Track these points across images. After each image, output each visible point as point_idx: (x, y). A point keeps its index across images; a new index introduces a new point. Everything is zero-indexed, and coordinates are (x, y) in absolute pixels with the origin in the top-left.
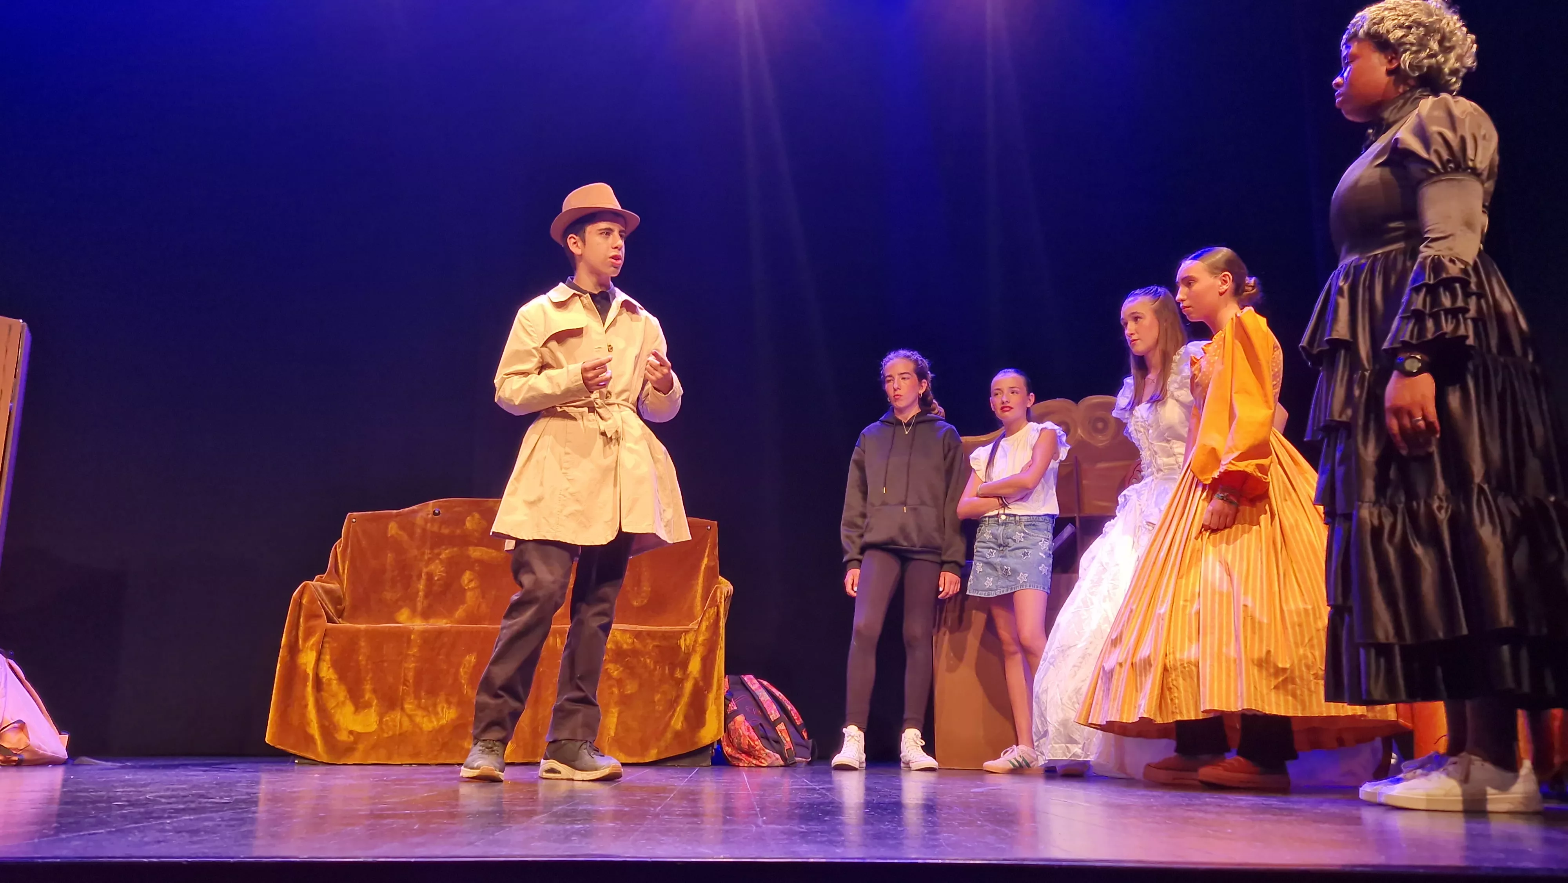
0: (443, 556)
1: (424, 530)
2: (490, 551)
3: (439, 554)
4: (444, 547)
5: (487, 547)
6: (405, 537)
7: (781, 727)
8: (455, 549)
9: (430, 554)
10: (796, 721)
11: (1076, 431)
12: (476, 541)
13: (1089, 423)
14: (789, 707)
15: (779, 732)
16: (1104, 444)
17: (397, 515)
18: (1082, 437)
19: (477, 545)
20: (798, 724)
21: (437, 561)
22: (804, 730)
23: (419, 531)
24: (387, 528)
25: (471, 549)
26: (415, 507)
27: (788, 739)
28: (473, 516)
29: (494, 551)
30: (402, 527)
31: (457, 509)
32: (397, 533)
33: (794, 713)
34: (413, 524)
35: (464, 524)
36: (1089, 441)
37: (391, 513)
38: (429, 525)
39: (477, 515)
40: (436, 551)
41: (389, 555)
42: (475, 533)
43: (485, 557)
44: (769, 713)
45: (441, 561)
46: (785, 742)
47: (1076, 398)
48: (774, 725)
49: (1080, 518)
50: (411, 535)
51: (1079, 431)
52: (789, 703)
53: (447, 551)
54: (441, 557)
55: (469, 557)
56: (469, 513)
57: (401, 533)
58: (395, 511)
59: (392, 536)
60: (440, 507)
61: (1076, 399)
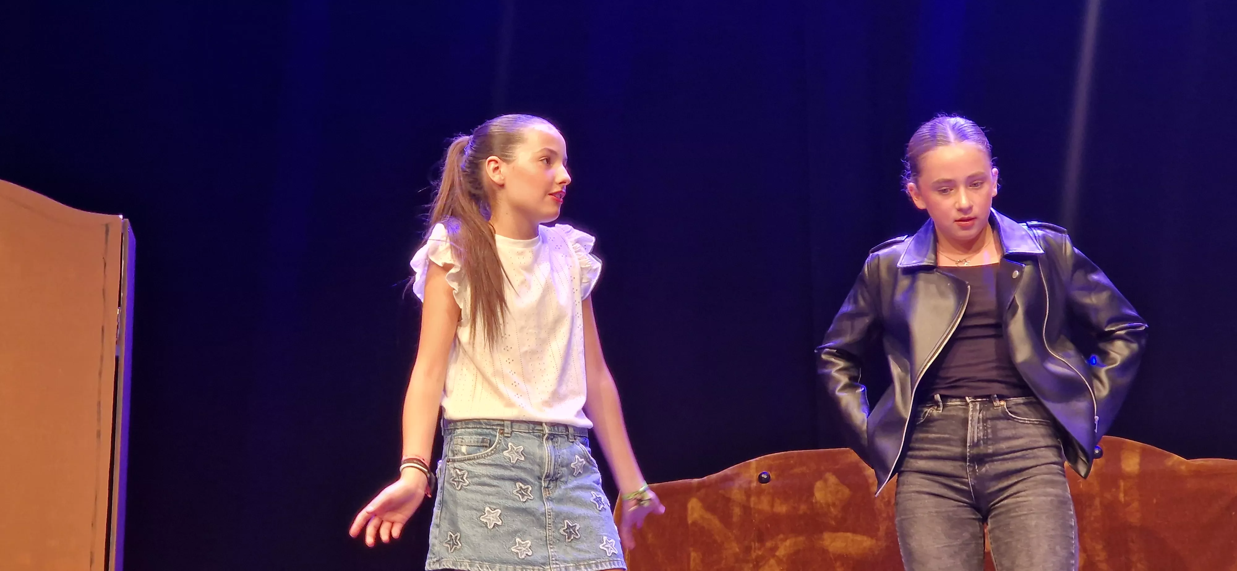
0: (781, 552)
1: (746, 509)
2: (859, 538)
3: (774, 549)
4: (781, 536)
5: (854, 532)
6: (715, 523)
8: (801, 539)
9: (759, 549)
12: (833, 523)
17: (700, 486)
19: (836, 530)
21: (772, 561)
23: (737, 511)
24: (685, 508)
25: (827, 536)
26: (728, 471)
28: (826, 481)
29: (865, 538)
30: (710, 507)
31: (797, 470)
32: (702, 517)
34: (728, 500)
35: (812, 494)
37: (691, 483)
38: (753, 499)
39: (832, 479)
40: (769, 544)
41: (693, 554)
42: (832, 509)
43: (853, 550)
45: (779, 561)
50: (726, 519)
53: (788, 543)
54: (777, 554)
55: (825, 551)
56: (820, 476)
57: (708, 516)
58: (696, 480)
59: (694, 523)
60: (770, 468)
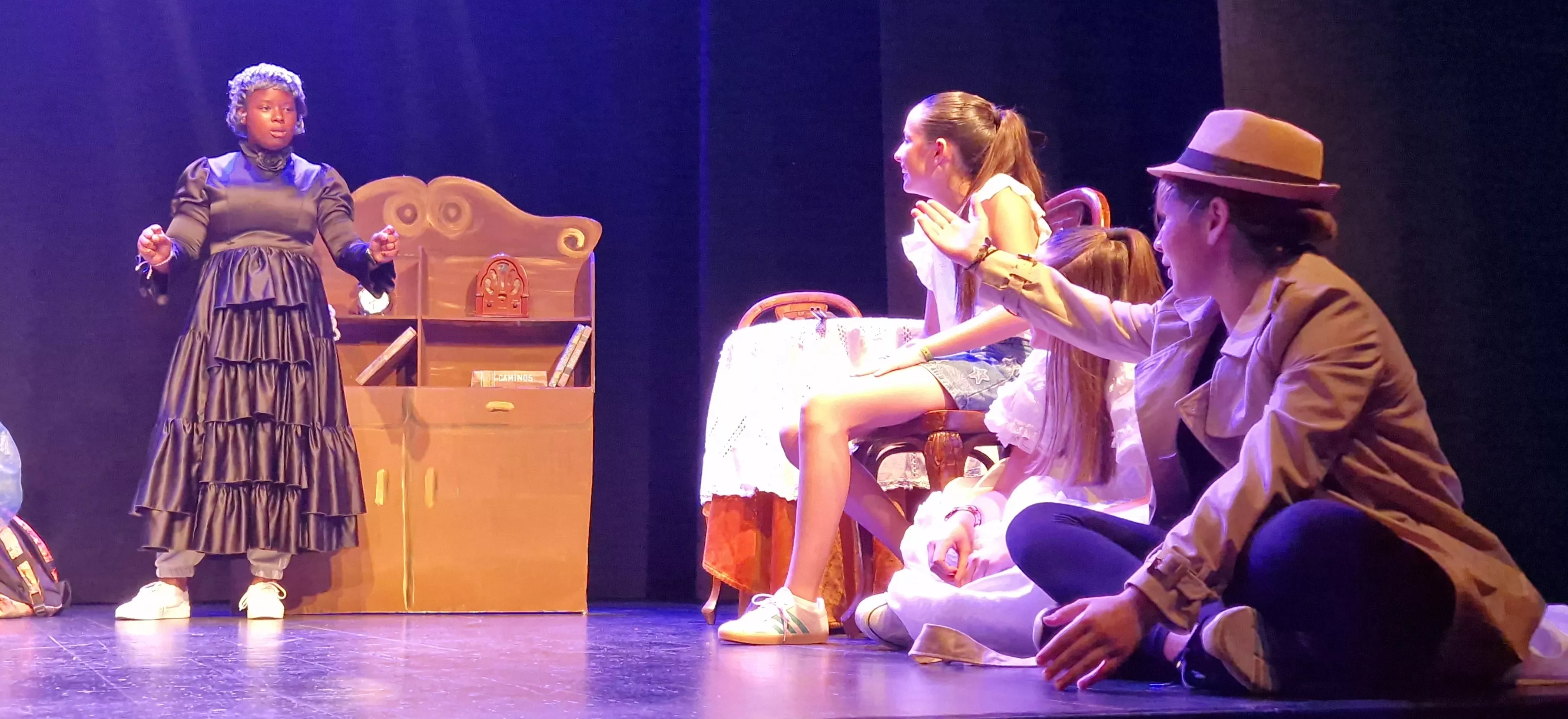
7: (25, 566)
10: (45, 558)
11: (424, 217)
13: (440, 208)
14: (36, 540)
15: (22, 573)
16: (457, 234)
18: (430, 224)
20: (47, 561)
22: (54, 570)
27: (34, 581)
33: (43, 549)
36: (439, 230)
44: (8, 548)
46: (29, 585)
47: (427, 177)
48: (15, 563)
49: (423, 320)
51: (428, 218)
52: (36, 535)
61: (426, 179)
